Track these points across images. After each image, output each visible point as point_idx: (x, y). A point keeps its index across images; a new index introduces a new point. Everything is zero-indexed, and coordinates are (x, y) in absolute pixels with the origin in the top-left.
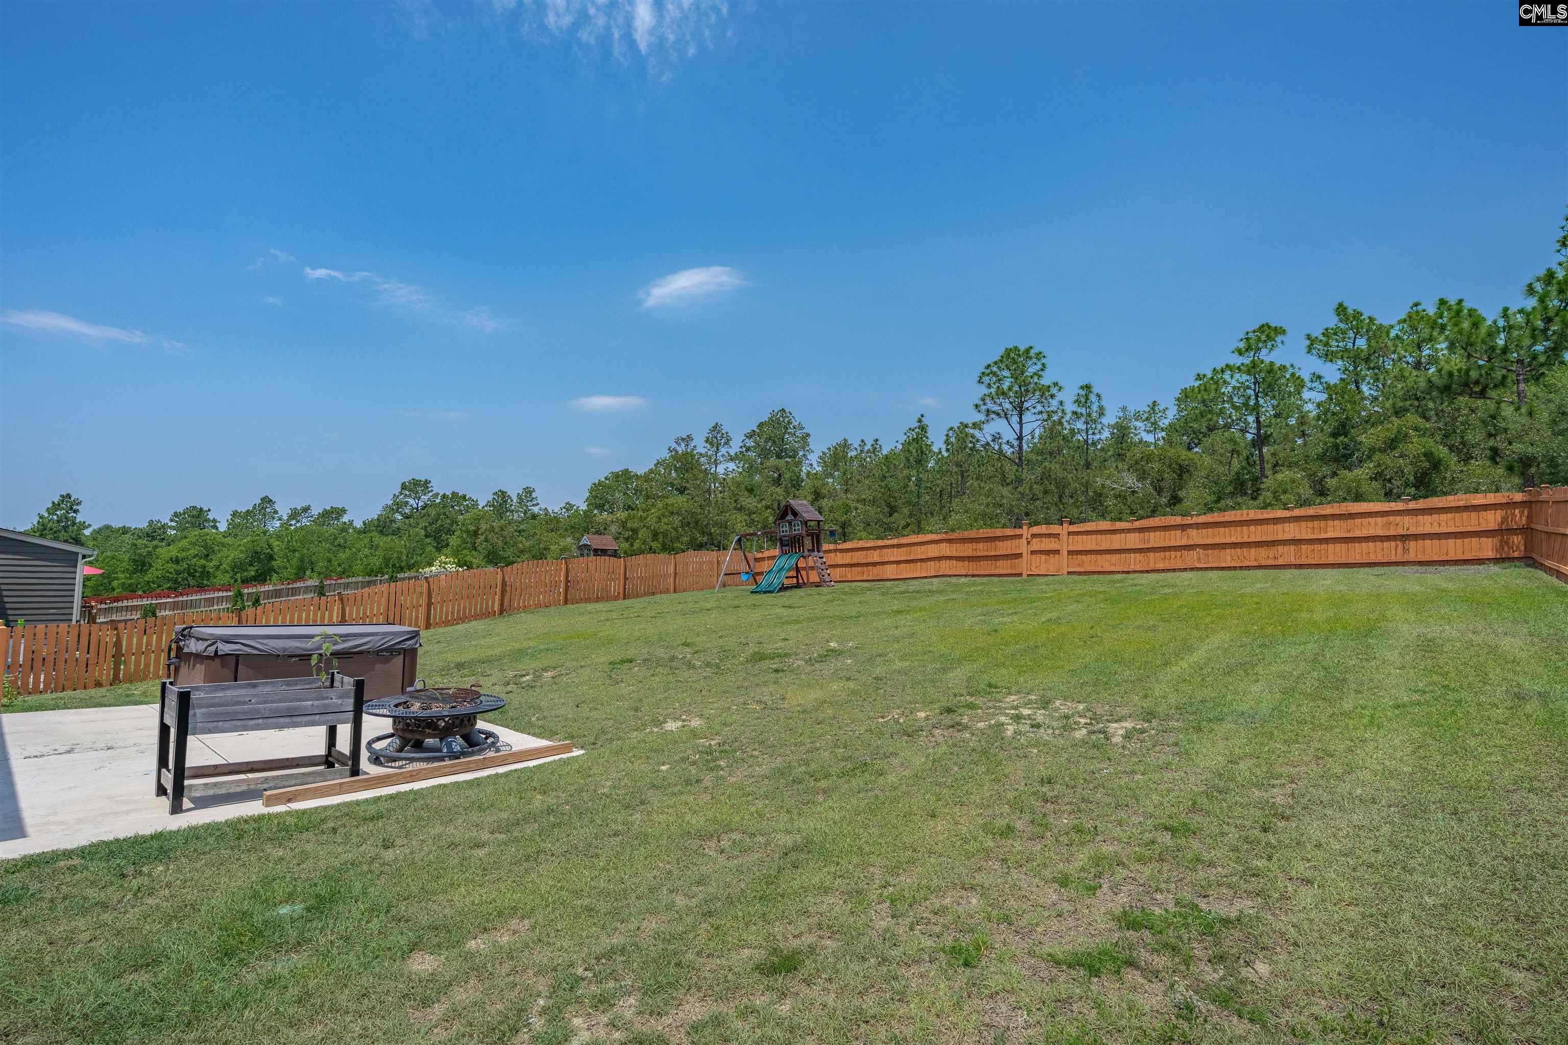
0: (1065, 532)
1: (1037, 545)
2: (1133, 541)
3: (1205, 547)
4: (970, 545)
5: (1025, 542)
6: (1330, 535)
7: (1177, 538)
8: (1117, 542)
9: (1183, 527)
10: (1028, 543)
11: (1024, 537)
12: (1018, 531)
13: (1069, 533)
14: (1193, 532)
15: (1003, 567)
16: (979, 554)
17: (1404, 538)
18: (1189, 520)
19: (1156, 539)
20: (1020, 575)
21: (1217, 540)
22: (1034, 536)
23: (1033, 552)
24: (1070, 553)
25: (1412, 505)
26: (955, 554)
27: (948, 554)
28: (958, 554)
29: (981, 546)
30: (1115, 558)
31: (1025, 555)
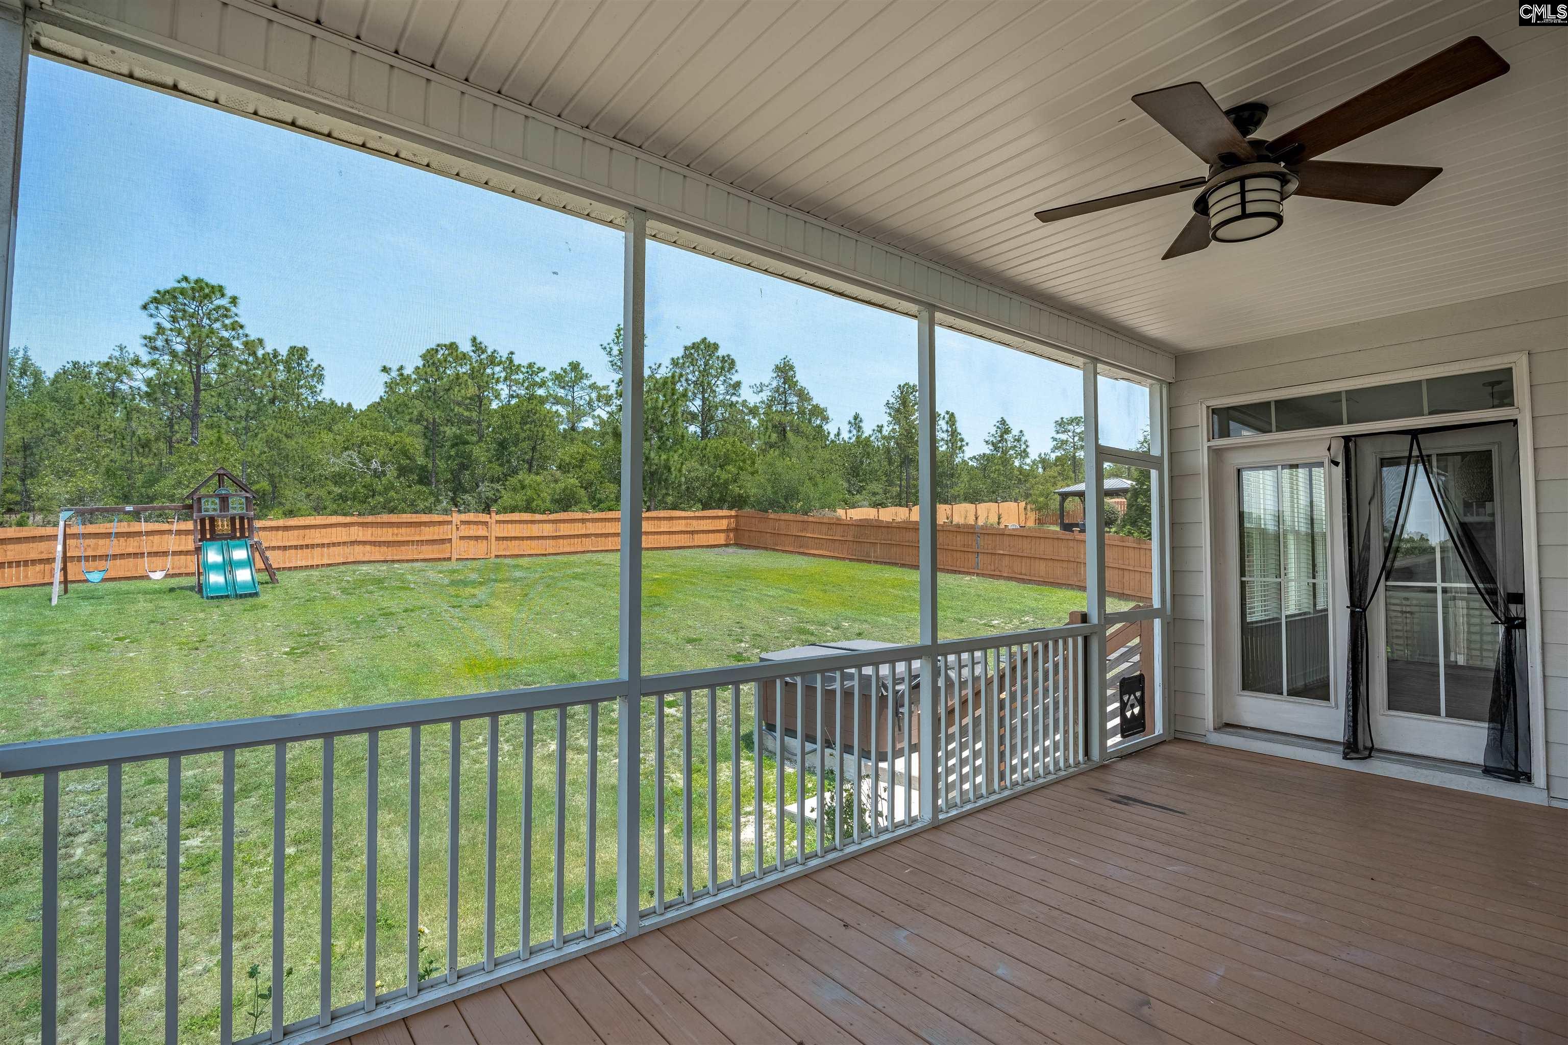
0: (493, 520)
1: (465, 531)
2: (548, 530)
3: (596, 535)
4: (390, 530)
5: (454, 528)
6: (662, 530)
7: (579, 529)
8: (535, 530)
9: (583, 521)
10: (458, 529)
11: (454, 523)
12: (447, 518)
13: (497, 522)
14: (589, 524)
15: (428, 552)
16: (399, 539)
17: (692, 532)
18: (587, 516)
19: (565, 529)
20: (449, 559)
21: (604, 531)
22: (463, 522)
23: (462, 538)
24: (498, 539)
25: (697, 514)
26: (369, 538)
27: (361, 538)
28: (373, 539)
29: (403, 530)
30: (534, 543)
31: (454, 541)
